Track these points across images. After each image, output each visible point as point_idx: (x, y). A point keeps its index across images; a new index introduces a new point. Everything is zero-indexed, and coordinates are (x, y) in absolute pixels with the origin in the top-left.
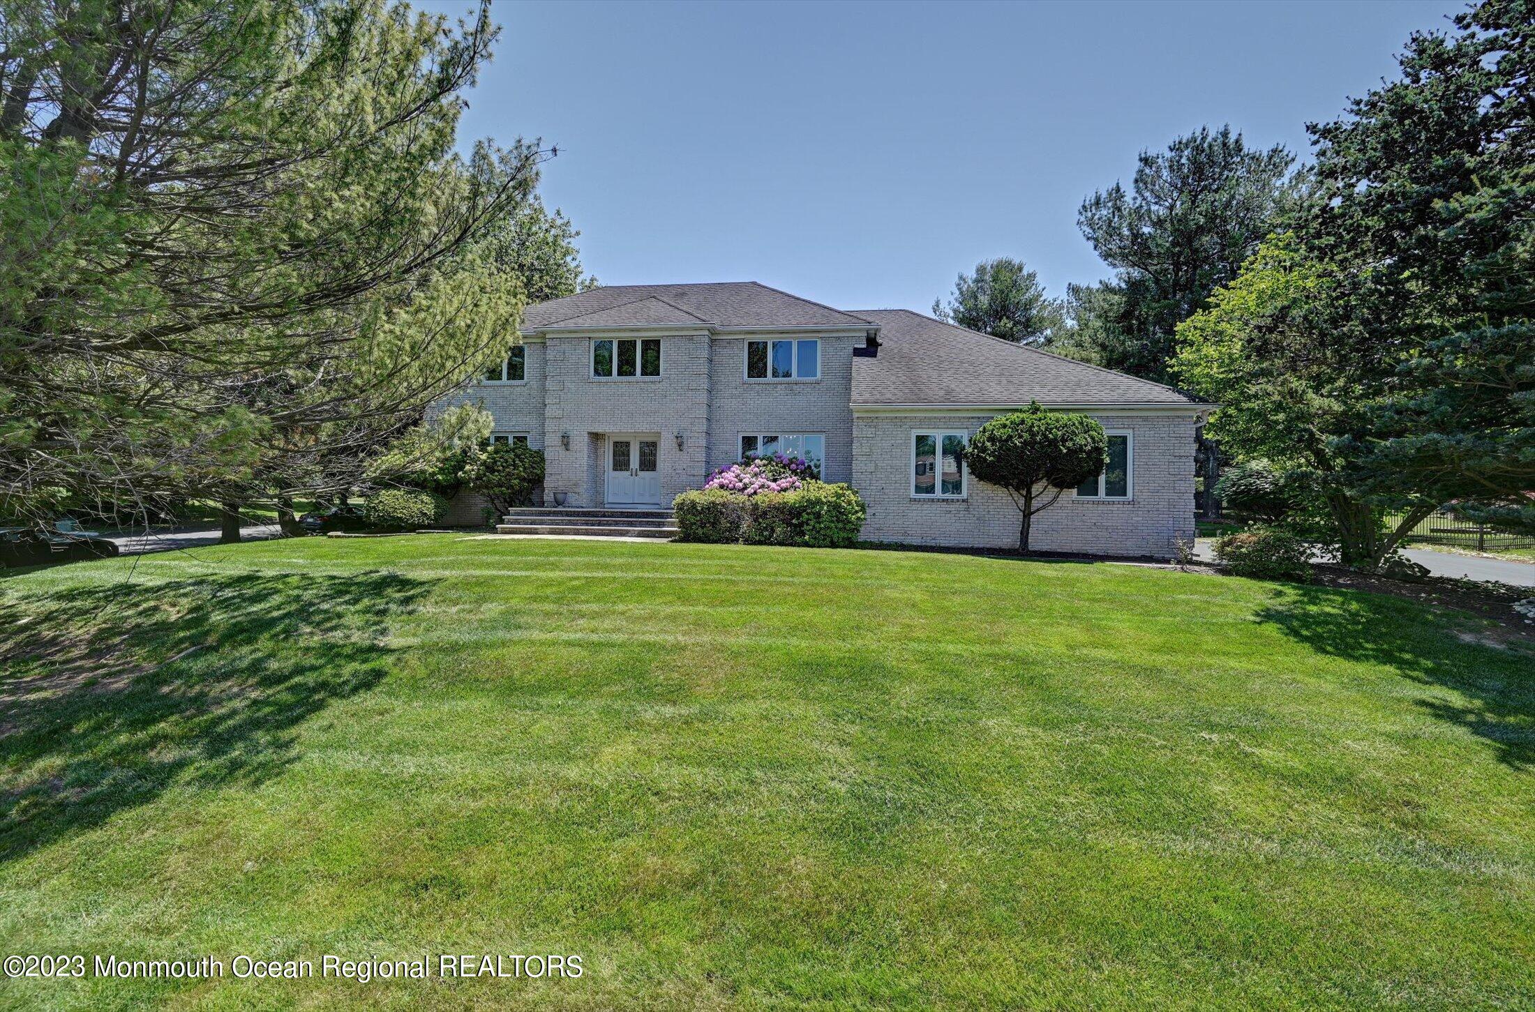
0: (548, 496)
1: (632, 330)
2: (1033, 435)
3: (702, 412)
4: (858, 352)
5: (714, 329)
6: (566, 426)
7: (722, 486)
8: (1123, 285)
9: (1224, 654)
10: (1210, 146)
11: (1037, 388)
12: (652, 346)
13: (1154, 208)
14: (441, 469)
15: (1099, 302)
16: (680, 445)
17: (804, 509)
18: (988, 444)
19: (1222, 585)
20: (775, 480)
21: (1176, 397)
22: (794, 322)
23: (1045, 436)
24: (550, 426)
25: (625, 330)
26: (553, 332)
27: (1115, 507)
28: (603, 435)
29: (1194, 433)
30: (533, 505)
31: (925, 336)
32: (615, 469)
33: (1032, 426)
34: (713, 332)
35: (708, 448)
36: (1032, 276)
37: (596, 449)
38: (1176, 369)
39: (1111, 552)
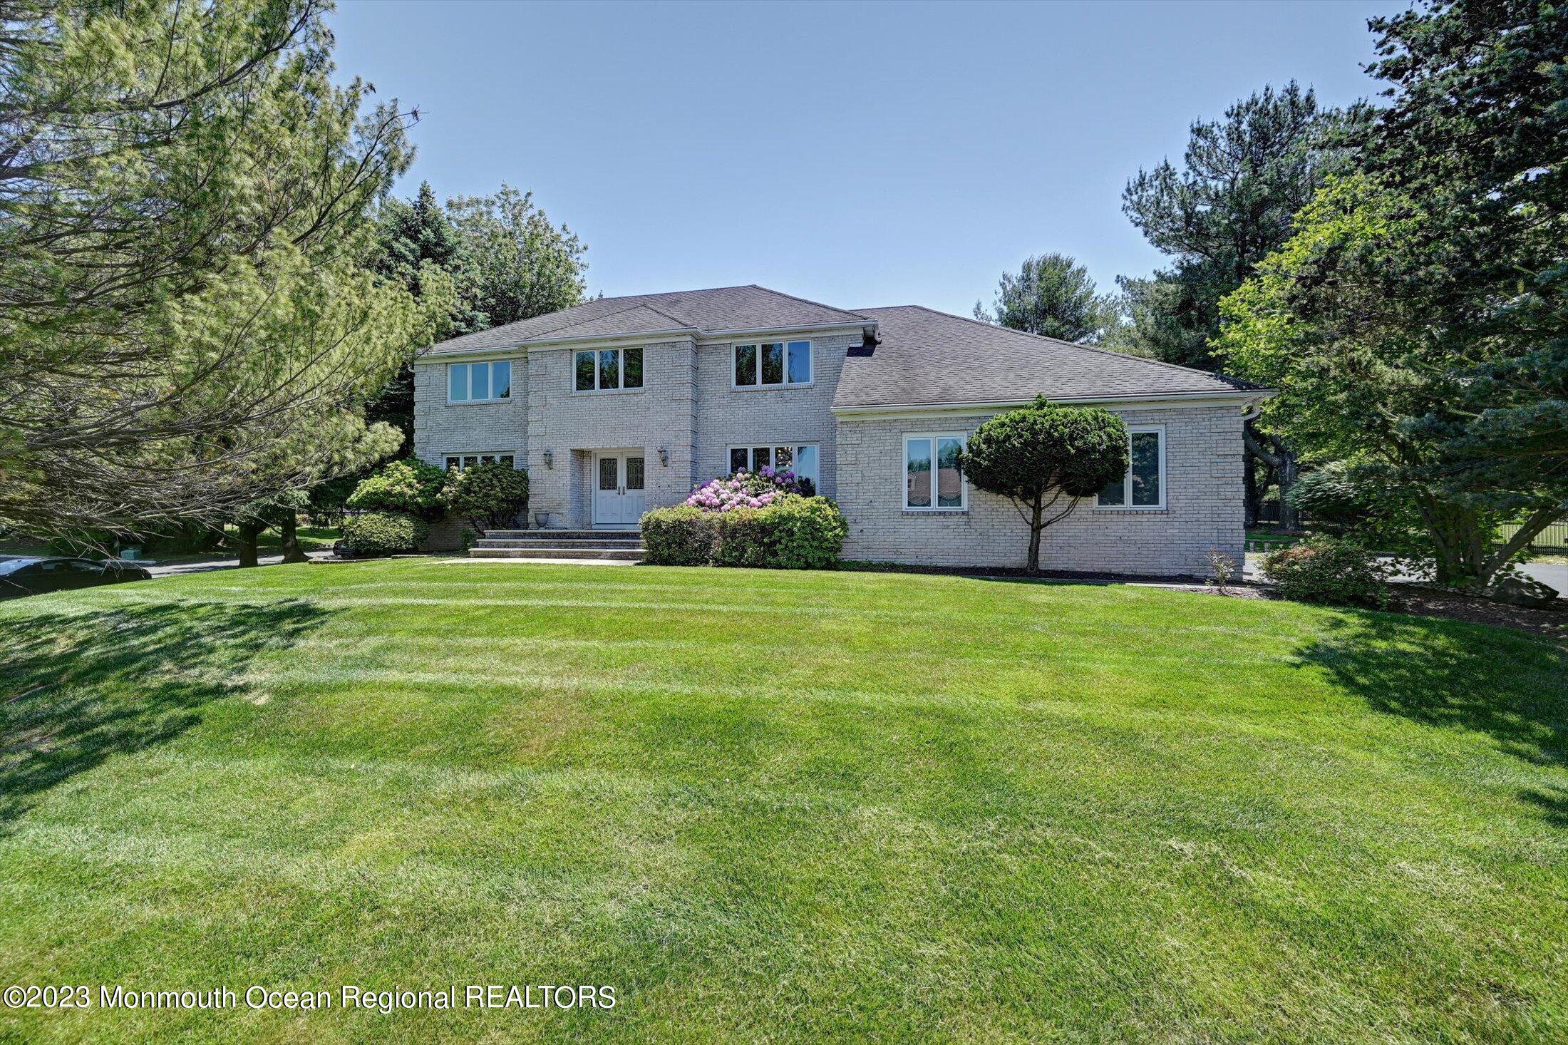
0: (531, 519)
1: (613, 340)
2: (1035, 434)
3: (686, 424)
4: (853, 352)
5: (697, 333)
6: (549, 444)
7: (701, 504)
8: (1178, 272)
9: (1236, 711)
10: (1276, 107)
11: (1049, 381)
12: (634, 357)
13: (1212, 183)
14: (421, 491)
15: (1150, 294)
16: (664, 460)
17: (775, 526)
18: (984, 447)
19: (1262, 612)
20: (757, 495)
21: (1218, 384)
22: (784, 323)
23: (1049, 434)
24: (533, 444)
25: (605, 340)
26: (534, 346)
27: (1144, 519)
28: (589, 452)
29: (1241, 427)
30: (518, 527)
31: (931, 332)
32: (602, 488)
33: (1035, 422)
34: (697, 337)
35: (694, 463)
36: (1082, 271)
37: (582, 468)
38: (1219, 352)
39: (1141, 571)
